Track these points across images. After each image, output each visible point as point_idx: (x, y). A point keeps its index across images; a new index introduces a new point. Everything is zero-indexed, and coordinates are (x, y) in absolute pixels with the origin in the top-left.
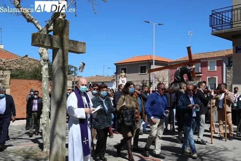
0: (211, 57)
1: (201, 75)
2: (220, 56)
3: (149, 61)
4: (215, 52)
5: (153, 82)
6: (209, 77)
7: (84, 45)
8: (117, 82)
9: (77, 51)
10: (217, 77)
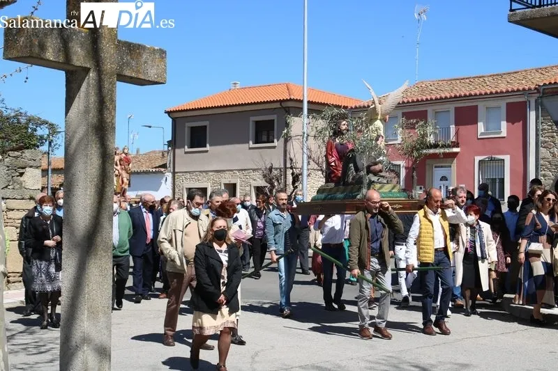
0: (488, 92)
1: (455, 150)
2: (518, 90)
3: (284, 105)
4: (501, 75)
5: (301, 174)
6: (482, 158)
7: (163, 58)
8: (174, 173)
9: (143, 77)
10: (507, 158)
